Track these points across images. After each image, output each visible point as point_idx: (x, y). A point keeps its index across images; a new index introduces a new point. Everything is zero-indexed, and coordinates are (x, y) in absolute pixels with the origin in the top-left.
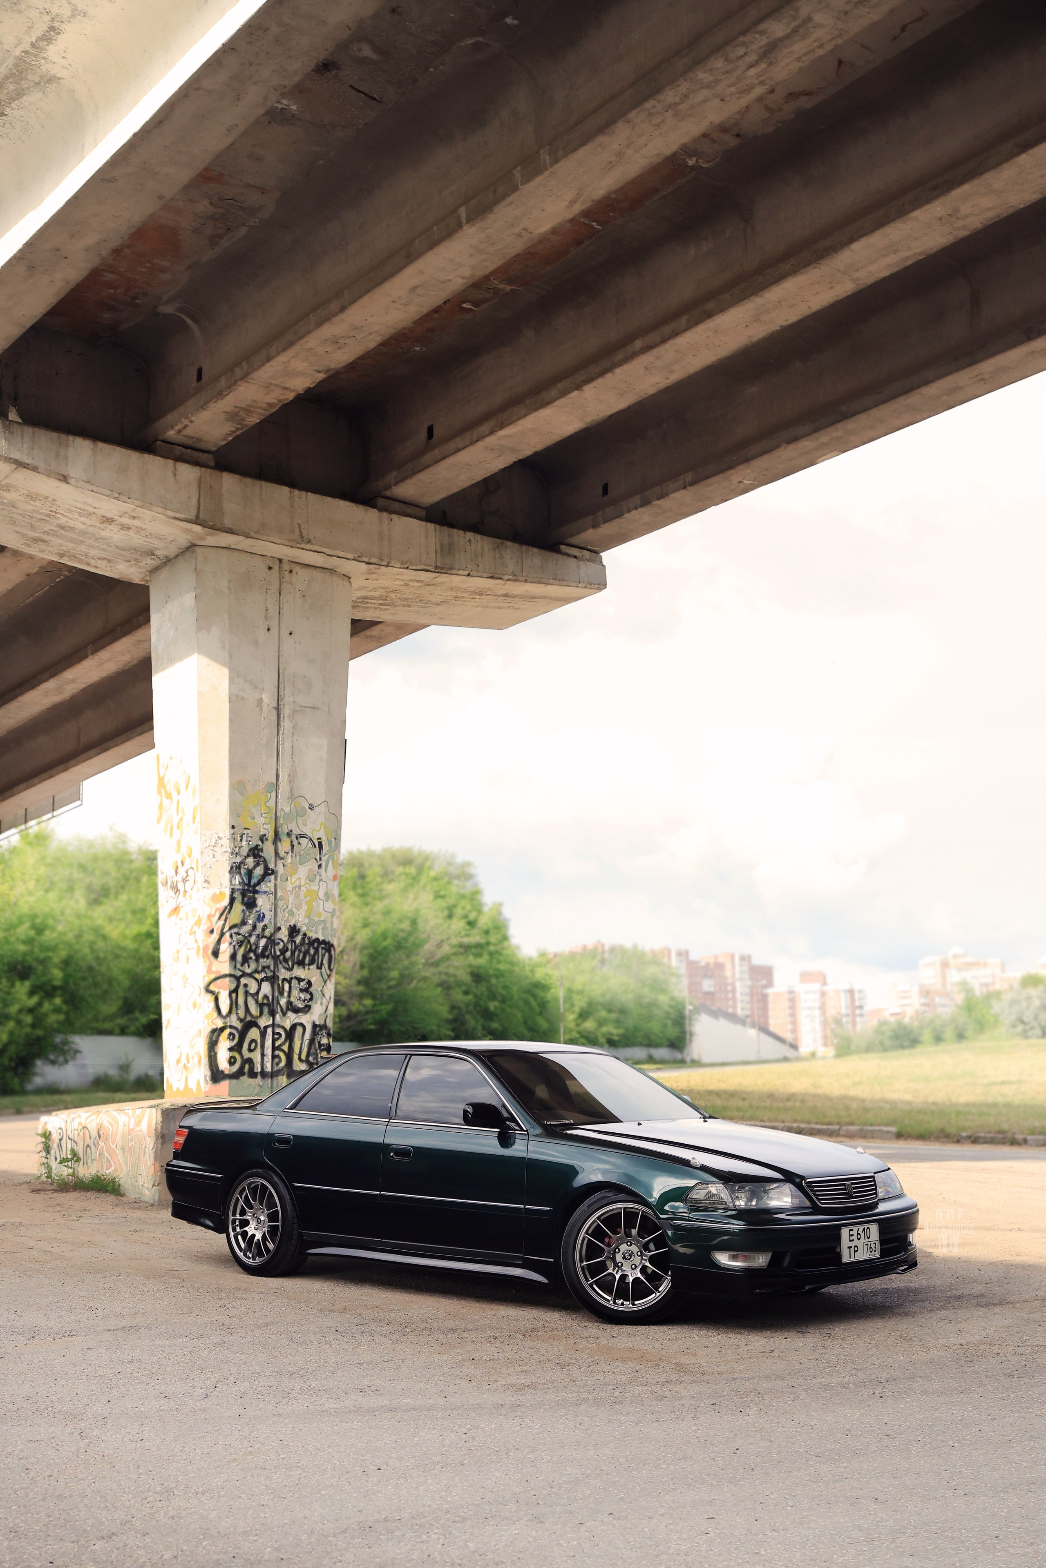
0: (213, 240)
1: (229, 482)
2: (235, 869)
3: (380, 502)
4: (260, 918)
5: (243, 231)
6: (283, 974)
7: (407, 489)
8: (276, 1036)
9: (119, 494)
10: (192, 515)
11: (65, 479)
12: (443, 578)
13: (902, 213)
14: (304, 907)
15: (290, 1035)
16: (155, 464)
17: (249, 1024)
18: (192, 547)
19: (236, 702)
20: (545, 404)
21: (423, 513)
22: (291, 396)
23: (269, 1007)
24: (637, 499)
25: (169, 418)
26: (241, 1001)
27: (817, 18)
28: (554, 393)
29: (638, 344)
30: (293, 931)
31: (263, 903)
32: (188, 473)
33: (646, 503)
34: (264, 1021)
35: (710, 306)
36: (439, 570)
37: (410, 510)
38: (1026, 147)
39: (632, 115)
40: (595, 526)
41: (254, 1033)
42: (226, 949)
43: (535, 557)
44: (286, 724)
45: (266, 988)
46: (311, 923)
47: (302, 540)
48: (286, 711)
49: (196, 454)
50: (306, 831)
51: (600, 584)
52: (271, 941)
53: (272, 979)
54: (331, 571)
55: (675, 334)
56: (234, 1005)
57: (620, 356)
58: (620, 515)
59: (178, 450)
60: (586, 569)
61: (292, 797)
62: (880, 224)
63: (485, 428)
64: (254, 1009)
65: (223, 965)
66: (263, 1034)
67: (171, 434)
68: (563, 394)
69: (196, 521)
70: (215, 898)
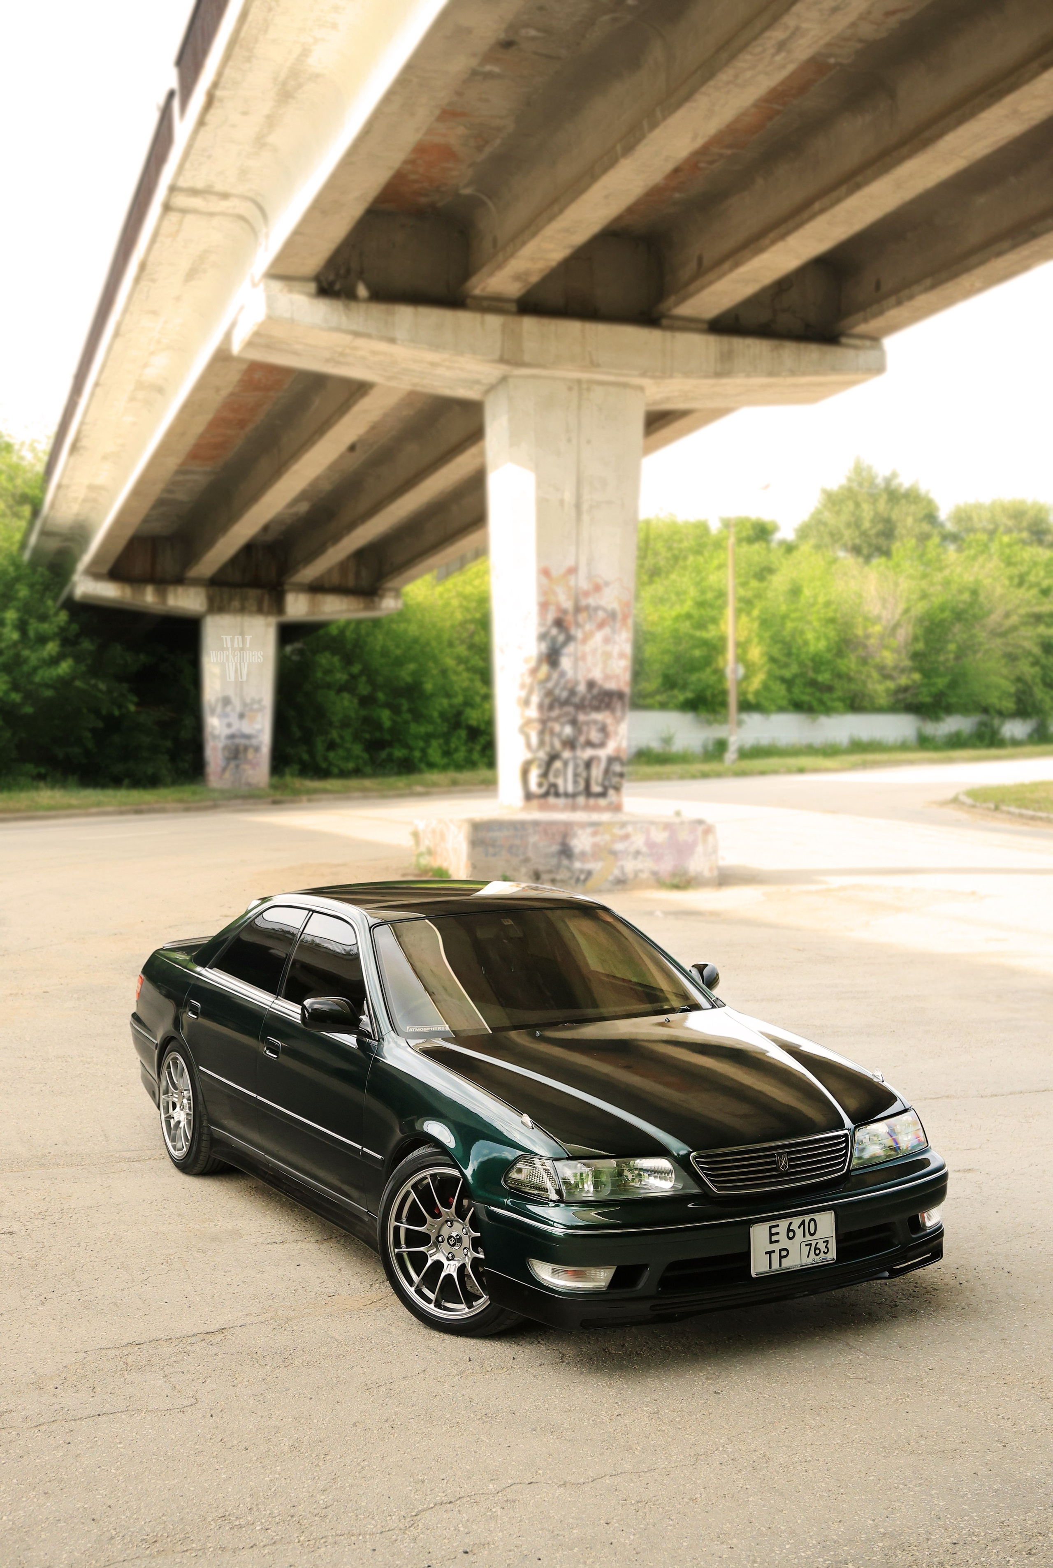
0: (480, 149)
1: (529, 324)
2: (542, 637)
3: (664, 322)
4: (563, 674)
5: (498, 141)
6: (582, 717)
7: (686, 309)
8: (576, 766)
9: (436, 346)
10: (497, 356)
11: (392, 340)
12: (724, 381)
13: (972, 114)
14: (600, 666)
15: (588, 764)
16: (465, 318)
17: (553, 757)
18: (504, 379)
19: (542, 503)
20: (762, 250)
21: (705, 326)
22: (554, 264)
23: (570, 744)
24: (892, 300)
25: (474, 280)
26: (547, 738)
27: (805, 25)
28: (767, 241)
29: (817, 206)
30: (591, 684)
31: (566, 663)
32: (494, 321)
33: (899, 303)
34: (567, 754)
35: (859, 179)
36: (718, 375)
37: (693, 325)
38: (1045, 67)
39: (703, 89)
40: (865, 320)
41: (558, 764)
42: (535, 699)
43: (813, 352)
44: (586, 517)
45: (568, 730)
46: (607, 677)
47: (594, 365)
48: (585, 506)
49: (500, 305)
50: (603, 603)
51: (879, 368)
52: (572, 692)
53: (574, 722)
54: (625, 385)
55: (838, 200)
56: (542, 743)
57: (805, 215)
58: (881, 312)
59: (485, 304)
60: (865, 357)
61: (590, 577)
62: (960, 122)
63: (726, 266)
64: (558, 745)
65: (533, 712)
66: (566, 764)
67: (477, 292)
68: (773, 242)
69: (502, 360)
70: (526, 661)
